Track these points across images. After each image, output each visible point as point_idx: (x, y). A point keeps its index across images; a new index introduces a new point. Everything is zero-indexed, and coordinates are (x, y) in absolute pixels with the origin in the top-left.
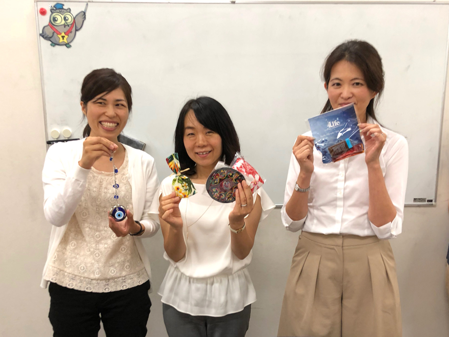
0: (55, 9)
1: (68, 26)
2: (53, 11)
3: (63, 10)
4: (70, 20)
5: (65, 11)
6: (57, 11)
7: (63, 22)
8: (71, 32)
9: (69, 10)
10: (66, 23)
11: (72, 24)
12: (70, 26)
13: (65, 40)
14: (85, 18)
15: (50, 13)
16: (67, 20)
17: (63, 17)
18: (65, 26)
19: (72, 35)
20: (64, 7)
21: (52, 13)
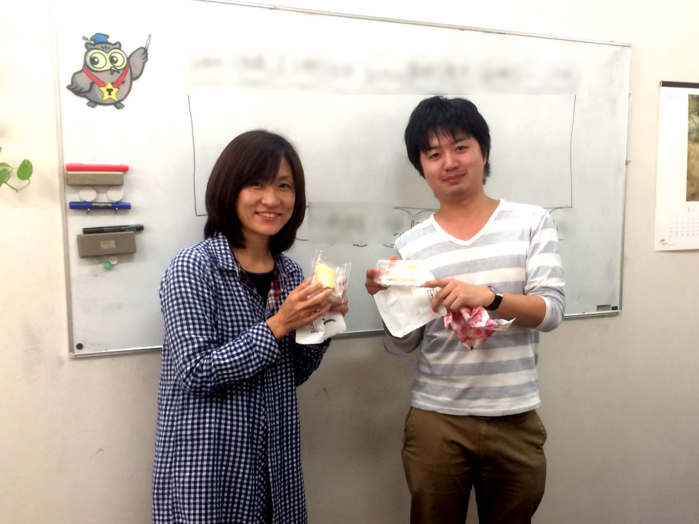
0: (93, 42)
1: (118, 71)
2: (89, 46)
3: (107, 46)
4: (121, 63)
5: (112, 47)
6: (98, 46)
7: (109, 66)
8: (123, 83)
9: (118, 46)
10: (115, 67)
11: (125, 68)
12: (121, 72)
13: (113, 96)
14: (146, 58)
16: (116, 62)
17: (107, 56)
18: (112, 71)
19: (124, 87)
20: (109, 40)
21: (89, 50)
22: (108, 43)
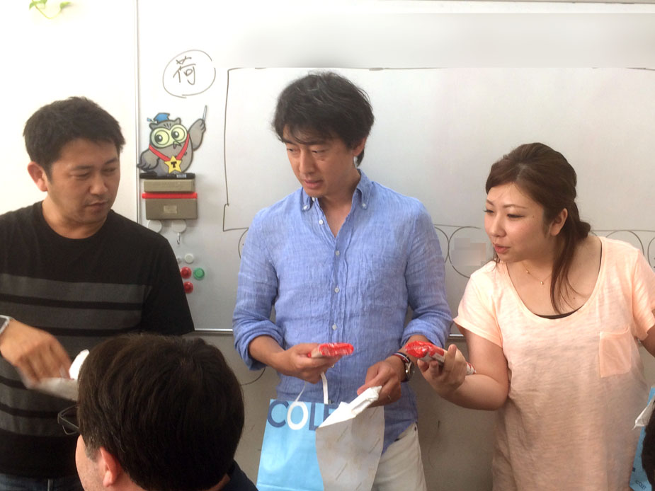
0: (156, 122)
1: (180, 145)
2: (152, 126)
3: (169, 123)
4: (182, 136)
5: (172, 123)
6: (161, 125)
7: (172, 140)
8: (185, 154)
9: (179, 121)
10: (177, 141)
11: (185, 141)
12: (183, 145)
13: (178, 168)
14: (204, 129)
15: (150, 130)
16: (178, 136)
17: (170, 132)
18: (174, 146)
19: (187, 158)
20: (170, 118)
21: (153, 130)
22: (169, 120)
